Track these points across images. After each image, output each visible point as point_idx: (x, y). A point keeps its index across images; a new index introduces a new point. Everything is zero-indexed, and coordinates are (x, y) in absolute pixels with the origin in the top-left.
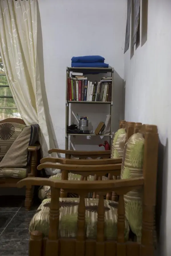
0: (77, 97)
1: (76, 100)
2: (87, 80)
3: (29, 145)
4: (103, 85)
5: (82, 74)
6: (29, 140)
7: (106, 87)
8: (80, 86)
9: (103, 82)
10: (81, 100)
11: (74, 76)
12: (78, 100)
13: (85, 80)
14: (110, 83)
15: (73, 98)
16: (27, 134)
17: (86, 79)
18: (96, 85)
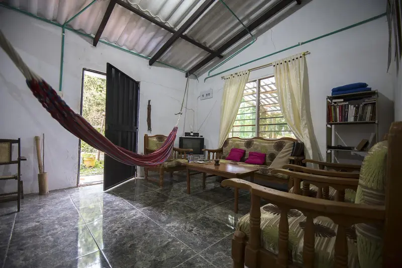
0: (338, 119)
1: (336, 121)
2: (348, 105)
3: (291, 155)
4: (366, 107)
5: (342, 100)
6: (291, 151)
7: (369, 108)
8: (341, 110)
9: (365, 104)
10: (342, 121)
11: (335, 103)
12: (338, 121)
13: (345, 105)
14: (374, 104)
15: (333, 120)
16: (290, 147)
17: (347, 103)
18: (357, 108)
